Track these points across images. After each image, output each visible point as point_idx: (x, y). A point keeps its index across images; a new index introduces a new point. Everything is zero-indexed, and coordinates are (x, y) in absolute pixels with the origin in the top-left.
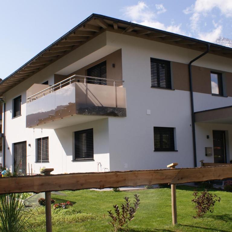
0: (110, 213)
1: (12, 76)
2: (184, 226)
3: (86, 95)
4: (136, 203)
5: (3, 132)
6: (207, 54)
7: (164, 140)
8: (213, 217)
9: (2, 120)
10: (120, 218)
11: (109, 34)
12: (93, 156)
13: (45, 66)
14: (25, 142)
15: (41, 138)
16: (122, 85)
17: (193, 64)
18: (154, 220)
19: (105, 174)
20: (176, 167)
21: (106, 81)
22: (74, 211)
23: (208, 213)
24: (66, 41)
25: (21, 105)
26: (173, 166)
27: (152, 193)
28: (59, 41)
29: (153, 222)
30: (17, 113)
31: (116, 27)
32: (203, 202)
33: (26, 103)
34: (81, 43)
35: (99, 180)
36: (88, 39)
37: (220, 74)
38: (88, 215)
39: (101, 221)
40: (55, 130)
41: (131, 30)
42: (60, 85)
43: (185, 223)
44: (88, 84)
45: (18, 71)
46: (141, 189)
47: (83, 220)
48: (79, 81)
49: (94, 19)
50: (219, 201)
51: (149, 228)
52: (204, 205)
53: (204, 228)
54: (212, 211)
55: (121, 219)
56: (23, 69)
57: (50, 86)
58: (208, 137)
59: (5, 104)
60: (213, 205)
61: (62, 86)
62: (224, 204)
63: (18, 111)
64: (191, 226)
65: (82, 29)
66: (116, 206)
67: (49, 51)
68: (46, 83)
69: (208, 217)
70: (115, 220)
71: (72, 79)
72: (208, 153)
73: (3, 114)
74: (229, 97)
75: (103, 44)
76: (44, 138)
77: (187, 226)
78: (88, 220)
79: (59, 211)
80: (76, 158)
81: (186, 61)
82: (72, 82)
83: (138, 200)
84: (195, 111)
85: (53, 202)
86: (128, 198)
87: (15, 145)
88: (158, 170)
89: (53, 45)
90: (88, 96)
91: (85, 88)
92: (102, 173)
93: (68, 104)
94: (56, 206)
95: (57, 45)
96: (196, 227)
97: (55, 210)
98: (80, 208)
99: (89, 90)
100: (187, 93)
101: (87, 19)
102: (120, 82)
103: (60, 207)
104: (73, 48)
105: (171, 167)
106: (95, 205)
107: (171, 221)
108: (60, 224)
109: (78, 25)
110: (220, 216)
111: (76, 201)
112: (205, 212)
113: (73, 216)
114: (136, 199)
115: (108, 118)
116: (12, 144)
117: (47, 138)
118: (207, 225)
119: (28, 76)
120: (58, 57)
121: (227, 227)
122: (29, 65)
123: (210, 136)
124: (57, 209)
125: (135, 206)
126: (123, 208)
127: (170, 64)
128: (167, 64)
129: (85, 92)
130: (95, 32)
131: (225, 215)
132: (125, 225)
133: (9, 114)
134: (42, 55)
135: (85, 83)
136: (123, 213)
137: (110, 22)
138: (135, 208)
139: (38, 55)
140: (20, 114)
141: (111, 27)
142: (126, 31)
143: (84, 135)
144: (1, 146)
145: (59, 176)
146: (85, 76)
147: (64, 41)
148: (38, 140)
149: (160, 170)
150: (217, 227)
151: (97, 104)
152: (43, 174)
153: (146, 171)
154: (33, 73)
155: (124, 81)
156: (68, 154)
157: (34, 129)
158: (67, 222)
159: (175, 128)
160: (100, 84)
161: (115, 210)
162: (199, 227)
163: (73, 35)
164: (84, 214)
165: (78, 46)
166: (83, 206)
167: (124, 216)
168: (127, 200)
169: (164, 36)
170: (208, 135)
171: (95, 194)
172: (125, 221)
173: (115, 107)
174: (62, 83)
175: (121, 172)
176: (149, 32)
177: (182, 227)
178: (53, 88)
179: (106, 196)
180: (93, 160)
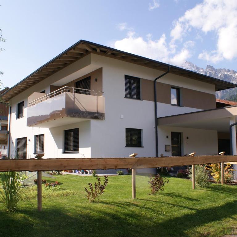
0: (86, 189)
1: (17, 86)
2: (141, 200)
3: (74, 102)
4: (105, 182)
5: (8, 130)
6: (169, 74)
7: (133, 139)
8: (163, 194)
9: (8, 120)
10: (93, 192)
11: (93, 55)
12: (78, 149)
13: (43, 78)
14: (26, 138)
15: (38, 135)
16: (102, 95)
17: (157, 81)
18: (120, 196)
19: (82, 160)
20: (136, 156)
21: (90, 92)
22: (60, 189)
23: (160, 191)
24: (60, 60)
25: (24, 109)
26: (134, 156)
27: (122, 178)
28: (54, 60)
29: (119, 197)
30: (20, 115)
31: (98, 50)
32: (156, 183)
33: (27, 108)
34: (72, 62)
35: (78, 164)
36: (77, 59)
37: (178, 89)
38: (71, 191)
39: (80, 196)
40: (50, 129)
41: (110, 53)
42: (54, 94)
43: (142, 198)
44: (76, 94)
45: (22, 82)
46: (114, 175)
47: (66, 195)
48: (69, 91)
49: (81, 44)
50: (168, 182)
51: (115, 200)
52: (157, 185)
53: (155, 201)
54: (163, 190)
55: (94, 194)
56: (26, 80)
57: (47, 94)
58: (167, 137)
59: (11, 107)
60: (164, 185)
61: (56, 95)
62: (174, 186)
63: (21, 113)
64: (145, 200)
65: (72, 51)
66: (90, 184)
67: (47, 67)
68: (44, 92)
69: (159, 194)
70: (89, 194)
71: (63, 89)
72: (167, 149)
73: (9, 115)
74: (184, 107)
75: (88, 63)
76: (41, 135)
77: (143, 200)
78: (71, 195)
79: (49, 188)
80: (65, 151)
81: (152, 78)
82: (63, 92)
83: (107, 180)
84: (158, 117)
85: (45, 182)
86: (100, 178)
87: (18, 140)
88: (122, 158)
89: (50, 63)
90: (76, 103)
91: (73, 97)
92: (80, 159)
93: (62, 109)
94: (47, 185)
95: (53, 63)
96: (149, 201)
97: (46, 187)
98: (65, 187)
99: (76, 98)
100: (152, 103)
101: (76, 43)
102: (101, 93)
103: (50, 185)
104: (65, 65)
105: (132, 156)
106: (77, 185)
107: (132, 197)
108: (49, 197)
109: (70, 48)
110: (168, 194)
111: (63, 183)
112: (157, 191)
113: (59, 192)
114: (106, 179)
115: (90, 120)
116: (16, 139)
117: (43, 135)
118: (158, 199)
119: (30, 86)
120: (54, 72)
121: (172, 201)
122: (30, 77)
123: (169, 137)
124: (48, 187)
125: (105, 184)
126: (96, 186)
127: (139, 80)
128: (137, 80)
129: (73, 100)
130: (82, 54)
131: (172, 193)
132: (97, 198)
133: (14, 115)
134: (41, 70)
135: (73, 93)
136: (96, 189)
137: (95, 47)
138: (104, 185)
139: (38, 70)
140: (23, 116)
141: (94, 50)
142: (106, 54)
143: (72, 133)
144: (7, 141)
145: (48, 160)
146: (74, 87)
147: (58, 59)
148: (36, 137)
149: (124, 158)
150: (165, 201)
151: (82, 109)
152: (36, 158)
153: (113, 158)
154: (34, 83)
155: (103, 92)
156: (59, 148)
157: (33, 127)
158: (54, 196)
159: (142, 129)
160: (86, 94)
161: (90, 187)
162: (151, 201)
163: (65, 55)
164: (68, 191)
165: (69, 64)
166: (68, 186)
167: (96, 192)
168: (99, 180)
169: (136, 58)
170: (168, 135)
171: (79, 178)
172: (97, 195)
173: (96, 112)
174: (55, 92)
175: (94, 159)
176: (124, 55)
177: (139, 200)
178: (48, 95)
179: (87, 179)
180: (78, 152)
